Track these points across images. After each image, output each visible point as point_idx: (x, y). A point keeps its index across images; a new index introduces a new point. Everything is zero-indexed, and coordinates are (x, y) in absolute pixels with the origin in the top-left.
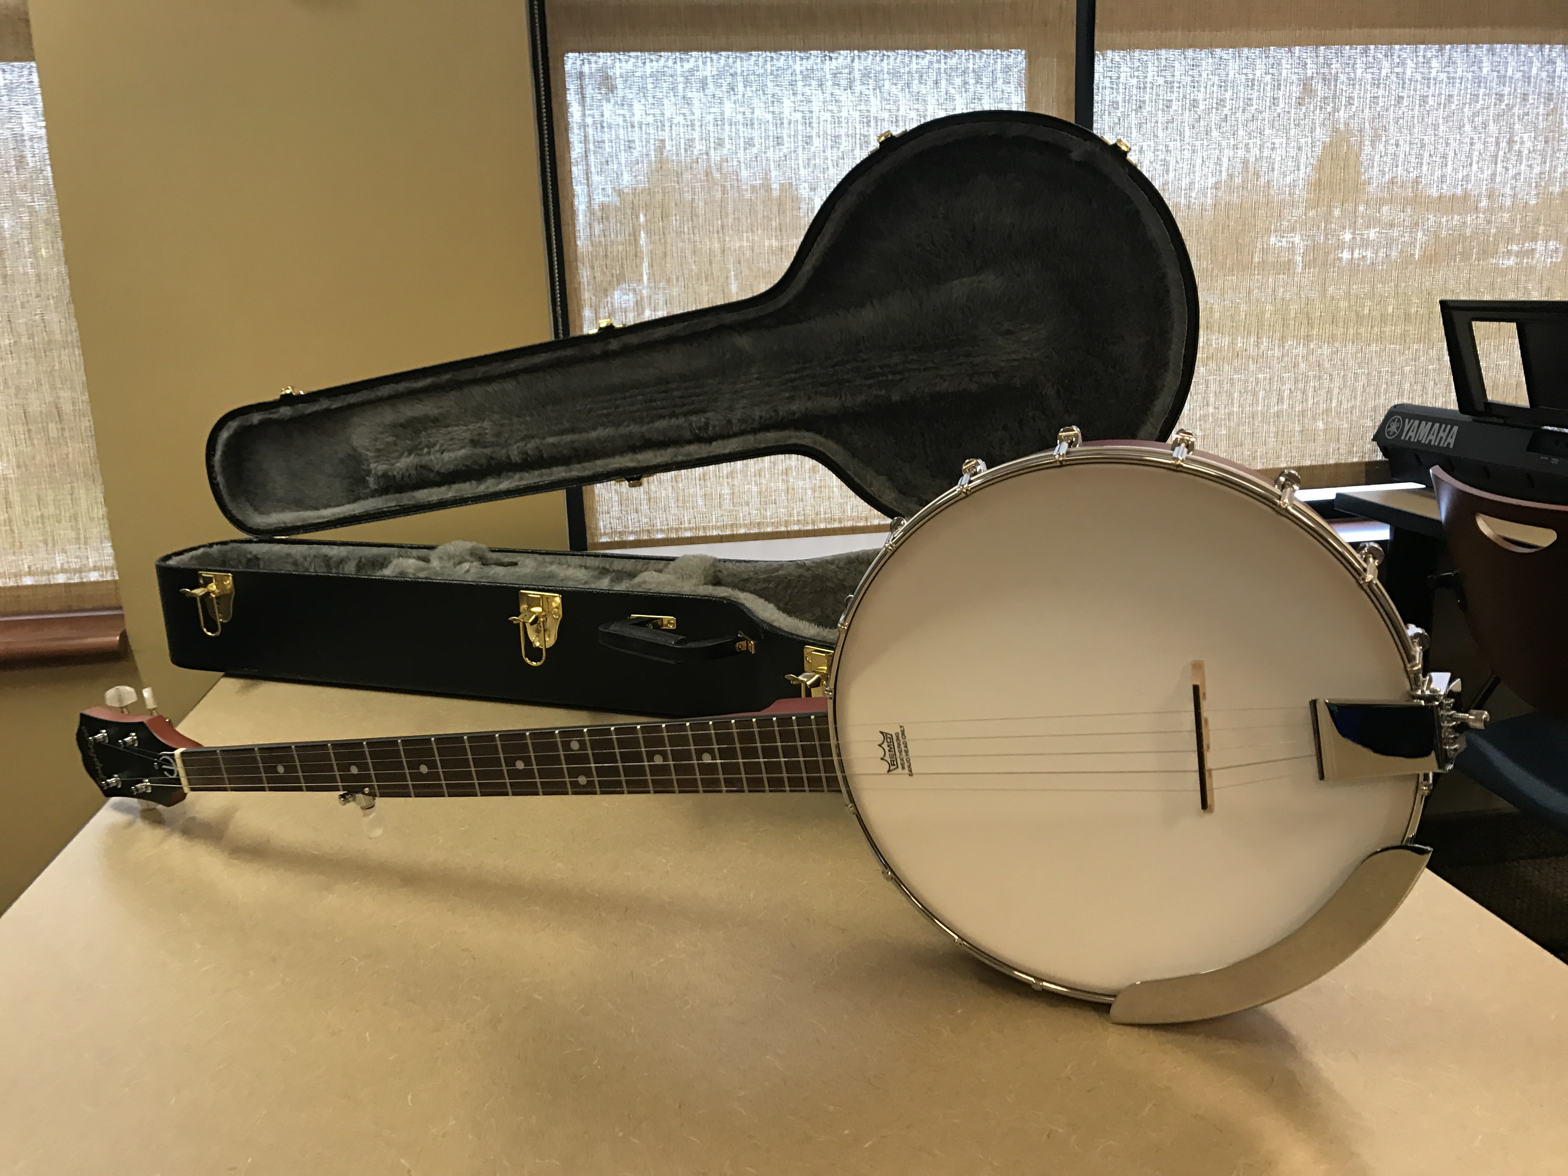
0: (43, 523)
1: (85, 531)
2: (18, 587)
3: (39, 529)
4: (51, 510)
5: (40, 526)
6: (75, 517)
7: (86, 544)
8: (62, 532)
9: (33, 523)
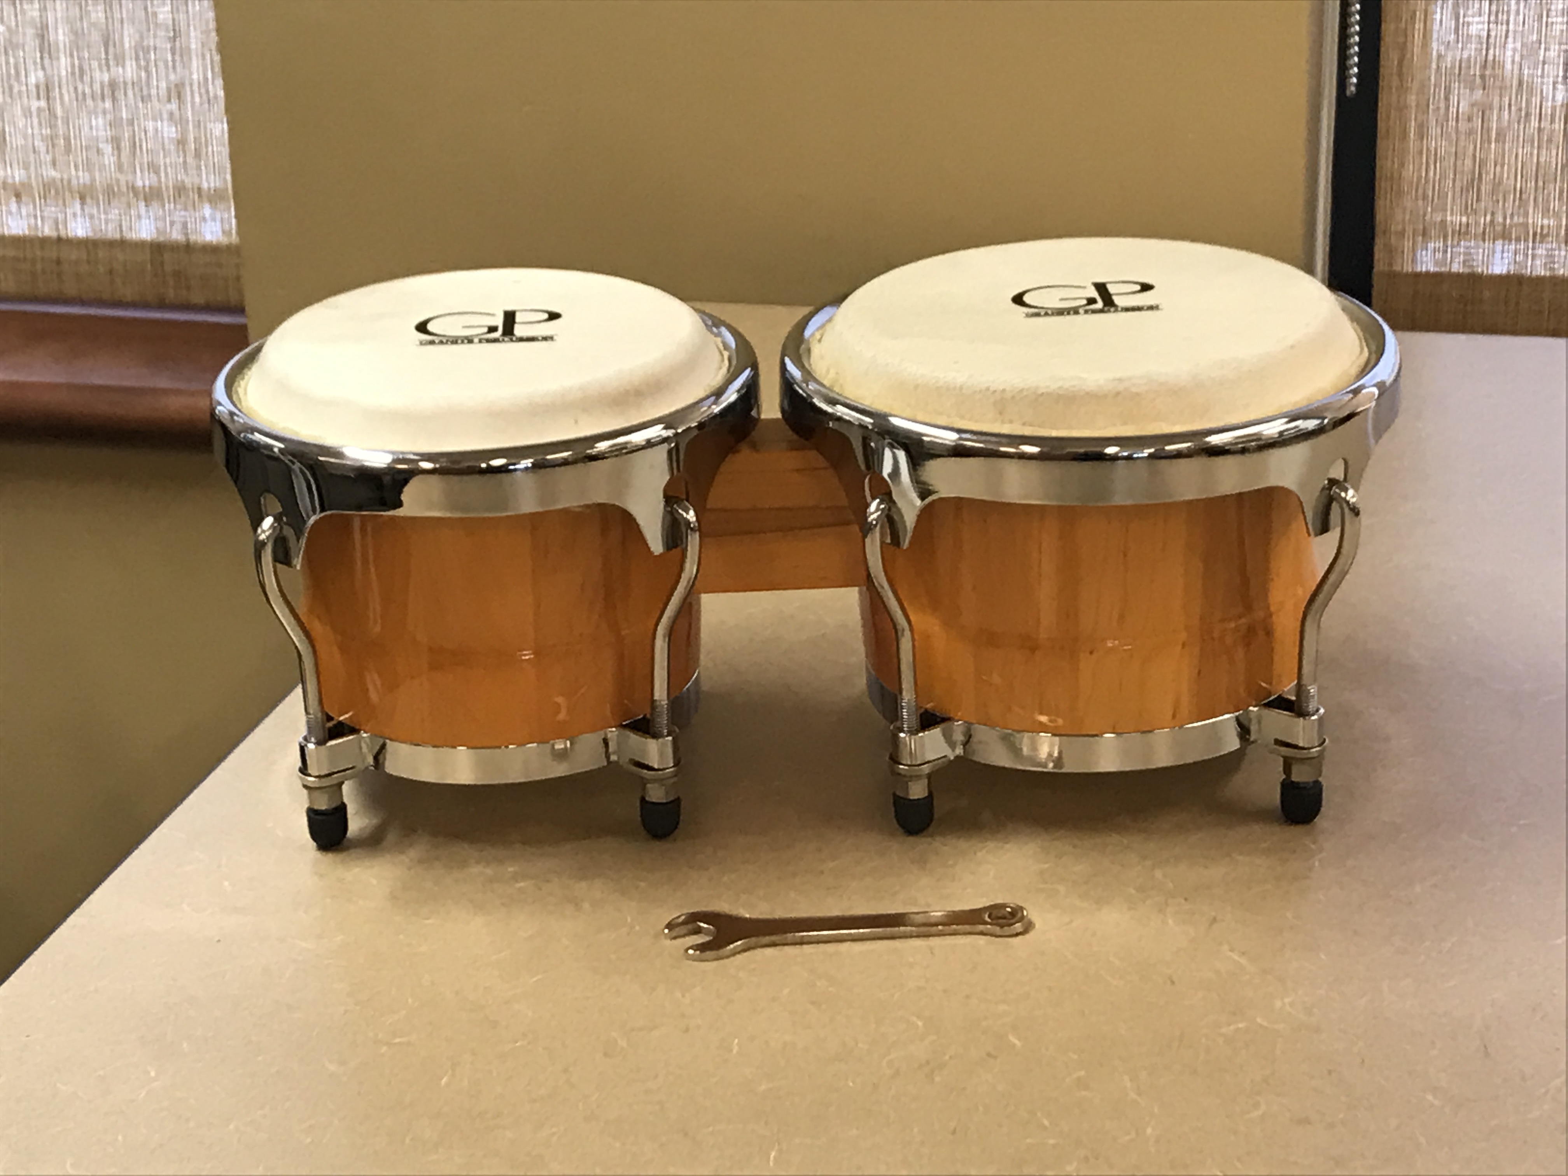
0: (114, 99)
1: (198, 125)
2: (59, 239)
3: (104, 112)
4: (129, 71)
5: (108, 104)
6: (177, 92)
7: (198, 155)
8: (150, 125)
9: (93, 98)
